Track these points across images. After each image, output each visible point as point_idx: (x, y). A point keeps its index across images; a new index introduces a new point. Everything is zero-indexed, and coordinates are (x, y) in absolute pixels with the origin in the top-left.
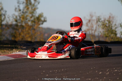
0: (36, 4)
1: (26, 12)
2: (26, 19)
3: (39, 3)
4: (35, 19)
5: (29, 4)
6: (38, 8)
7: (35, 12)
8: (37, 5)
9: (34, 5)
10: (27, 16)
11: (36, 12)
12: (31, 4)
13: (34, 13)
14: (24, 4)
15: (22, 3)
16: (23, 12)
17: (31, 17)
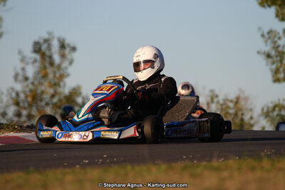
0: (66, 64)
1: (40, 84)
2: (41, 100)
3: (71, 63)
4: (60, 100)
5: (47, 65)
6: (68, 75)
7: (62, 84)
8: (66, 68)
9: (59, 67)
10: (43, 92)
11: (65, 84)
12: (52, 64)
13: (59, 86)
14: (37, 64)
15: (31, 61)
16: (33, 83)
17: (53, 96)
